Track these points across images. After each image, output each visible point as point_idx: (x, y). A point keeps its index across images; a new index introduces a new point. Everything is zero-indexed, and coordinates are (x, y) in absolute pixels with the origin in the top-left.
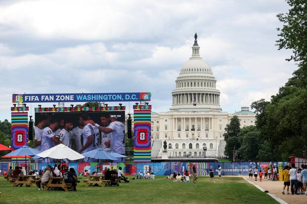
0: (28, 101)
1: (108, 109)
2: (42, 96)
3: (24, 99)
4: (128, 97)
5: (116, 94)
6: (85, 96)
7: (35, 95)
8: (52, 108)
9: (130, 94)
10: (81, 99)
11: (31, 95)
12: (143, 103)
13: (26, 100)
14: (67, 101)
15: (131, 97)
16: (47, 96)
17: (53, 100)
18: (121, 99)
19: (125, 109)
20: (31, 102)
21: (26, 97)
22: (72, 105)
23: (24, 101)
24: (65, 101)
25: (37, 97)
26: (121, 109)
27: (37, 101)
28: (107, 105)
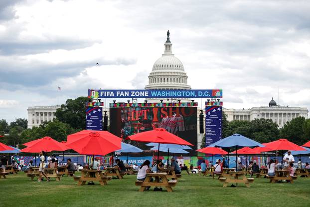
0: (103, 97)
1: (181, 105)
2: (117, 92)
3: (99, 94)
4: (200, 94)
5: (190, 91)
6: (159, 92)
8: (126, 104)
9: (203, 91)
10: (155, 95)
11: (107, 91)
12: (214, 100)
13: (101, 95)
14: (142, 97)
15: (203, 94)
16: (122, 92)
17: (128, 95)
18: (194, 95)
19: (197, 105)
20: (106, 97)
21: (101, 92)
22: (146, 101)
23: (100, 97)
24: (139, 97)
25: (112, 92)
26: (193, 105)
27: (112, 97)
28: (179, 101)
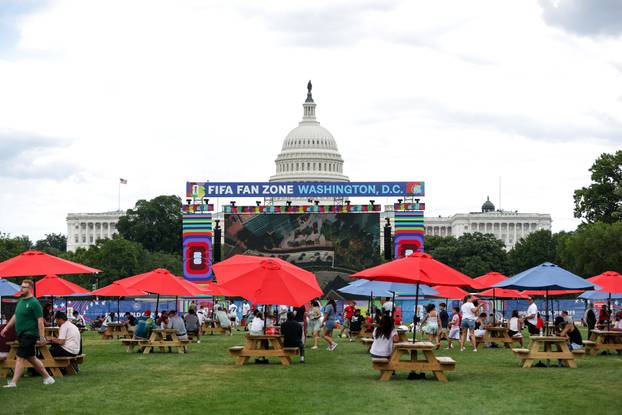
0: (213, 195)
1: (352, 209)
2: (239, 187)
3: (206, 191)
4: (386, 189)
5: (367, 184)
6: (313, 187)
7: (227, 184)
8: (254, 207)
9: (391, 184)
10: (306, 192)
11: (219, 184)
12: (409, 200)
13: (210, 193)
14: (283, 195)
15: (391, 190)
16: (247, 187)
17: (257, 192)
18: (374, 192)
19: (380, 210)
20: (219, 196)
21: (210, 187)
22: (290, 203)
23: (207, 195)
24: (278, 195)
25: (229, 187)
26: (374, 209)
27: (229, 195)
28: (349, 202)
